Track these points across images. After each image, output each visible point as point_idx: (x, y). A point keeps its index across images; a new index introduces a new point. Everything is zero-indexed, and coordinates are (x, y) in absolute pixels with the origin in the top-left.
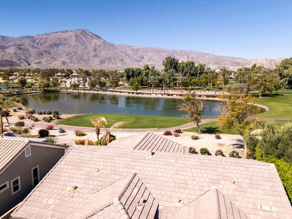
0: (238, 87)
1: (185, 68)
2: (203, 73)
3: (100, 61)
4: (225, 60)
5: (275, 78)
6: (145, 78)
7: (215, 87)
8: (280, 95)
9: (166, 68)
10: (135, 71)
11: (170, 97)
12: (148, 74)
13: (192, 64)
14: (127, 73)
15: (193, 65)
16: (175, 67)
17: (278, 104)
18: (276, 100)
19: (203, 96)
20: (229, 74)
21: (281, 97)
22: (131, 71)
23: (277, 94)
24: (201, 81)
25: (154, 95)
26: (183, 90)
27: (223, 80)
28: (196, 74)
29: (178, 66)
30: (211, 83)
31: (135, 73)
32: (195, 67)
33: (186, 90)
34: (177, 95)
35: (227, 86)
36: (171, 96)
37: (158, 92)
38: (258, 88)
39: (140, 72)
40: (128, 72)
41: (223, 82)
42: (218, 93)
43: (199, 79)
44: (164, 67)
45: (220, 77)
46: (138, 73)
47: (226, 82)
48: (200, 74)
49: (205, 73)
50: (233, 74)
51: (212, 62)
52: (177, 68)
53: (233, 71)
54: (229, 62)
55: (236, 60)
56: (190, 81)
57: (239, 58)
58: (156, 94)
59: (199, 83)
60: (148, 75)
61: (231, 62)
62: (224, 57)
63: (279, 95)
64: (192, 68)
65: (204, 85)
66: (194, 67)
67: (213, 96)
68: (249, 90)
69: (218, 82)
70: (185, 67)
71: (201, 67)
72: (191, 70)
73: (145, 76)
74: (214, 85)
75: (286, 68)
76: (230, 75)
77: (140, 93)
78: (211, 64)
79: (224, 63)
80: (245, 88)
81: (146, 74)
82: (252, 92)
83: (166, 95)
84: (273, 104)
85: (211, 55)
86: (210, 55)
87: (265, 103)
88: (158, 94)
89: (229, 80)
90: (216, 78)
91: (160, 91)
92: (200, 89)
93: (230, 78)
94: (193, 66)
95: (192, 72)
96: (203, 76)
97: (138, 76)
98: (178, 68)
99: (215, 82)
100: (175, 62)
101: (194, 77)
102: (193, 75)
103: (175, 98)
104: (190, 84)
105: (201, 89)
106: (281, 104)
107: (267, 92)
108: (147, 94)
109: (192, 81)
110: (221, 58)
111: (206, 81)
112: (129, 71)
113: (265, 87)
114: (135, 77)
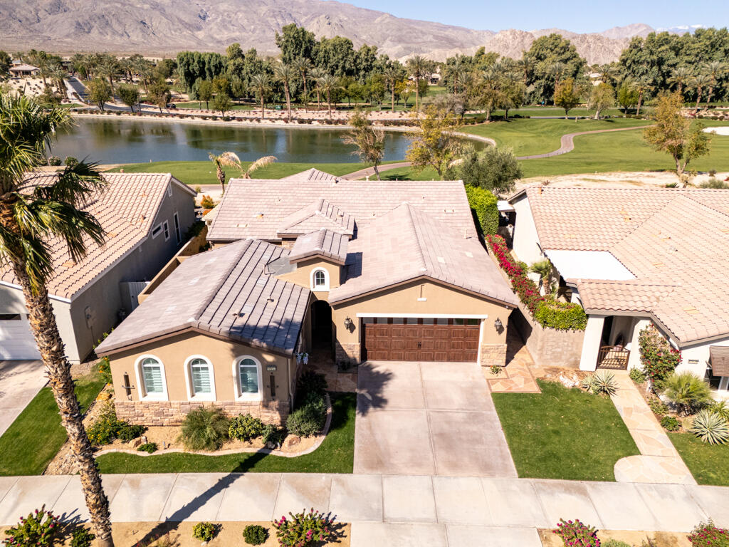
0: (445, 101)
1: (331, 55)
2: (372, 69)
3: (75, 24)
4: (422, 32)
5: (516, 80)
6: (236, 80)
7: (400, 101)
8: (524, 117)
9: (285, 53)
10: (207, 59)
11: (306, 126)
12: (242, 69)
13: (348, 45)
14: (185, 66)
15: (349, 48)
16: (307, 53)
17: (515, 134)
18: (513, 128)
19: (376, 123)
20: (430, 69)
21: (523, 122)
22: (196, 60)
23: (517, 116)
24: (370, 87)
25: (268, 121)
26: (333, 111)
27: (417, 86)
28: (358, 70)
29: (314, 48)
30: (391, 93)
31: (207, 67)
32: (355, 54)
33: (339, 109)
34: (320, 121)
35: (425, 99)
36: (307, 124)
37: (273, 115)
38: (483, 103)
39: (220, 63)
40: (188, 64)
41: (416, 91)
42: (406, 117)
43: (365, 84)
44: (280, 51)
45: (410, 78)
46: (216, 66)
47: (423, 91)
48: (366, 71)
49: (378, 68)
50: (438, 70)
51: (390, 38)
52: (312, 54)
53: (440, 62)
54: (430, 38)
55: (446, 33)
56: (347, 87)
57: (454, 28)
58: (271, 120)
59: (366, 94)
60: (242, 72)
61: (436, 37)
62: (418, 23)
63: (521, 117)
64: (347, 55)
65: (375, 98)
66: (353, 54)
67: (397, 123)
68: (466, 108)
69: (407, 91)
70: (331, 51)
71: (368, 53)
72: (345, 61)
73: (233, 74)
74: (397, 97)
75: (543, 57)
76: (433, 72)
77: (233, 118)
78: (388, 42)
79: (419, 40)
80: (459, 103)
81: (235, 70)
82: (472, 112)
83: (296, 121)
84: (505, 134)
85: (386, 18)
86: (385, 16)
87: (494, 134)
88: (276, 119)
89: (430, 84)
90: (402, 81)
91: (279, 113)
92: (368, 106)
93: (434, 80)
94: (350, 51)
95: (347, 66)
96: (372, 75)
97: (217, 74)
98: (316, 55)
99: (399, 91)
100: (307, 40)
101: (354, 78)
102: (350, 73)
103: (316, 127)
104: (347, 95)
105: (370, 106)
106: (520, 134)
107: (500, 112)
108: (251, 120)
109: (351, 87)
110: (412, 25)
111: (381, 88)
112: (191, 61)
113: (495, 102)
114: (208, 78)
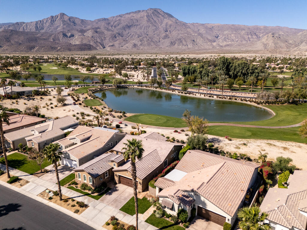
3: (170, 42)
10: (191, 69)
22: (187, 69)
29: (231, 65)
31: (190, 71)
34: (217, 97)
39: (195, 70)
46: (193, 71)
52: (229, 67)
64: (244, 68)
70: (237, 66)
71: (253, 67)
73: (199, 74)
77: (188, 93)
83: (208, 96)
86: (305, 31)
95: (243, 71)
97: (194, 73)
99: (258, 84)
100: (228, 62)
102: (244, 74)
106: (291, 113)
108: (193, 94)
112: (186, 69)
114: (190, 75)
